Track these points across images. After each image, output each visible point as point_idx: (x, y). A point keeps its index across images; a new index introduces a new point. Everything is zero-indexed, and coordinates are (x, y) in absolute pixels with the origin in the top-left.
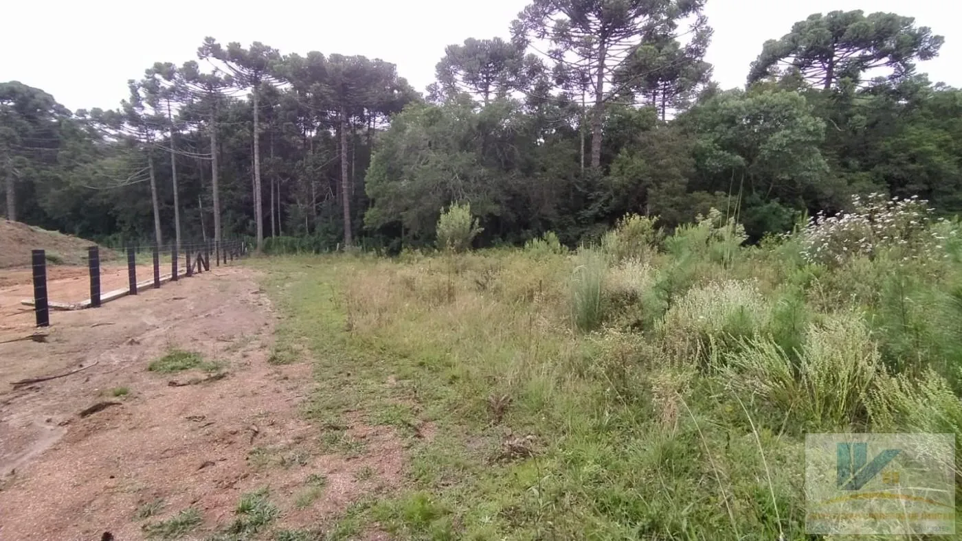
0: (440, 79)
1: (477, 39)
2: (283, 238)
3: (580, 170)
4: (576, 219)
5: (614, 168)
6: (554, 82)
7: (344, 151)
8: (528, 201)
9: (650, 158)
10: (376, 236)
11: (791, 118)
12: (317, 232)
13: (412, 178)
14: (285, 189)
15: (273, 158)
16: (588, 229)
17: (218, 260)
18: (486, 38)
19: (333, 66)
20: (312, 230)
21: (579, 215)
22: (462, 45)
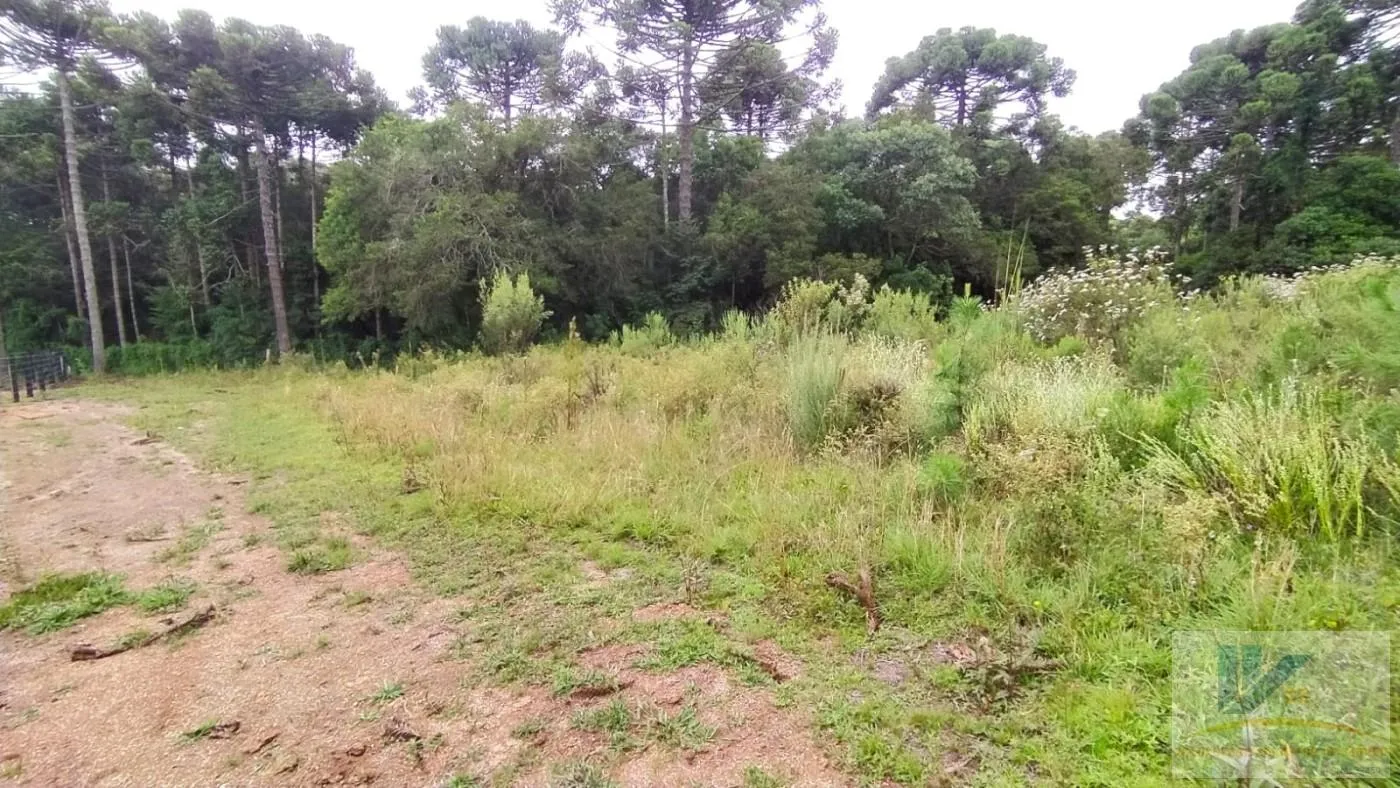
0: (429, 80)
1: (489, 20)
2: (145, 346)
3: (663, 223)
4: (663, 297)
5: (716, 221)
6: (620, 93)
7: (265, 193)
8: (593, 270)
9: (765, 206)
10: (331, 335)
11: (936, 158)
12: (216, 335)
13: (408, 235)
14: (143, 261)
15: (109, 205)
16: (682, 311)
17: (16, 390)
18: (505, 19)
19: (234, 39)
20: (204, 330)
21: (669, 291)
22: (464, 27)
